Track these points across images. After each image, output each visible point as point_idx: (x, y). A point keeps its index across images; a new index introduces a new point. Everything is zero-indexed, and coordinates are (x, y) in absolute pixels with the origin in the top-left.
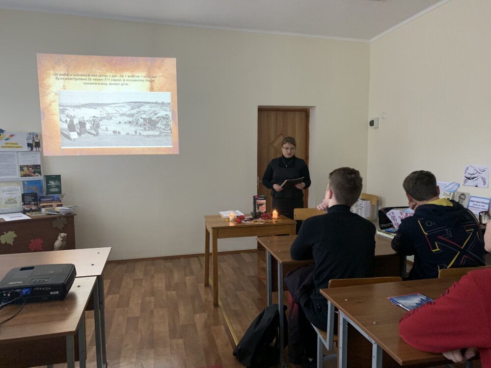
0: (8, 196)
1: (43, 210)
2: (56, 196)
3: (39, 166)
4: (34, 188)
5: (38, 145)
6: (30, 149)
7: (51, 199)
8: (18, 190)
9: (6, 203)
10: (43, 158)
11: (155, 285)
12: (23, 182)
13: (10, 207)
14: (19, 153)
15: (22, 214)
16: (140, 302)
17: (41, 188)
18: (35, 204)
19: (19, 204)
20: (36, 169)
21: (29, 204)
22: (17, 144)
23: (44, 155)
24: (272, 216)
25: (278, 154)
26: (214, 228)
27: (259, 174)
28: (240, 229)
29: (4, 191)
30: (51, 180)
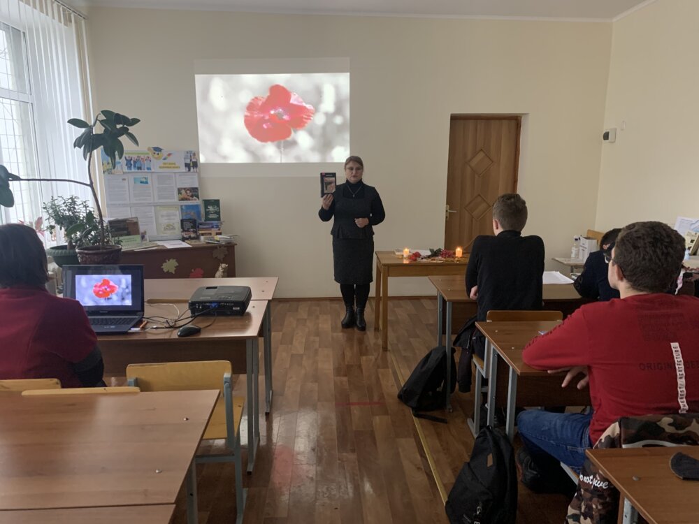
0: (166, 221)
1: (202, 238)
2: (215, 222)
3: (197, 188)
4: (192, 213)
5: (195, 165)
6: (187, 170)
7: (210, 226)
8: (176, 215)
9: (165, 229)
10: (200, 179)
11: (320, 325)
12: (181, 206)
13: (169, 233)
14: (177, 174)
15: (181, 242)
16: (304, 341)
17: (199, 213)
18: (194, 232)
19: (178, 231)
20: (194, 192)
21: (188, 231)
23: (202, 176)
24: (455, 253)
25: (476, 176)
26: (385, 265)
27: (449, 201)
28: (416, 267)
29: (162, 216)
30: (209, 205)
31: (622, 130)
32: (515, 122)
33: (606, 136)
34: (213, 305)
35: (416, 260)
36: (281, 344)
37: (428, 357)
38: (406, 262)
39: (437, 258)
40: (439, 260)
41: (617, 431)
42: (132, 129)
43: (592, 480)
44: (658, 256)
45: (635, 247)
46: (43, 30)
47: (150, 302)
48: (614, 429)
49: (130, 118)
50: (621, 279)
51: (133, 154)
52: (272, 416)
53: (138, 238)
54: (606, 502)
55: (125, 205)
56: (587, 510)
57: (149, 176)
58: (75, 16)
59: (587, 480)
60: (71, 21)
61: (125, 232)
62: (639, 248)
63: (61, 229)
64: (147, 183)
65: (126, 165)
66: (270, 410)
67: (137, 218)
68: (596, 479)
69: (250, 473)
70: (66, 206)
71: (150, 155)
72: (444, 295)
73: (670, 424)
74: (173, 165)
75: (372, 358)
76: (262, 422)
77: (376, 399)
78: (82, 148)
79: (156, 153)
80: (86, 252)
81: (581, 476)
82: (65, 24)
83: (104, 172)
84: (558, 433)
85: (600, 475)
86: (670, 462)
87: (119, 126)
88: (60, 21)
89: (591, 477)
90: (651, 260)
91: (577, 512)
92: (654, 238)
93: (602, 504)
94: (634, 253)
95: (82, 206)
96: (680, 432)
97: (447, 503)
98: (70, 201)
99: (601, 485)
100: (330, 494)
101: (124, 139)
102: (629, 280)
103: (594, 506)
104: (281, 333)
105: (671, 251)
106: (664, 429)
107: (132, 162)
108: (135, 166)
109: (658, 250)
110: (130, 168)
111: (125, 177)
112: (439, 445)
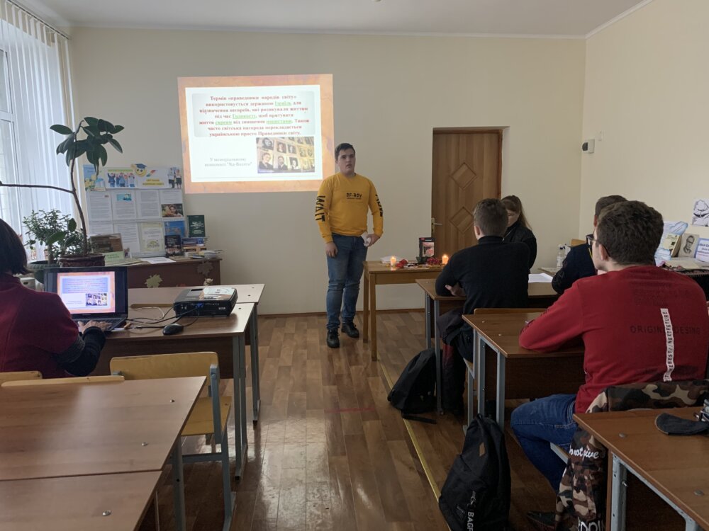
0: (151, 238)
1: (187, 254)
2: (200, 238)
3: (181, 205)
4: (176, 230)
5: (179, 181)
6: (172, 186)
7: (195, 242)
8: (159, 232)
9: (149, 246)
10: (184, 195)
11: (308, 339)
12: (165, 222)
13: (152, 250)
14: (161, 191)
15: (164, 258)
16: (292, 353)
17: (183, 229)
18: (178, 248)
19: (162, 248)
20: (178, 208)
21: (172, 247)
22: (158, 180)
23: (186, 193)
24: (441, 261)
25: (460, 189)
26: (372, 273)
27: (435, 214)
28: (402, 275)
29: (146, 233)
30: (195, 221)
31: (600, 140)
32: (496, 135)
33: (585, 147)
34: (199, 305)
35: (403, 267)
36: (268, 357)
37: (416, 359)
38: (392, 269)
39: (423, 265)
40: (426, 267)
41: (604, 400)
42: (115, 136)
43: (582, 453)
44: (639, 231)
45: (617, 225)
46: (26, 49)
47: (134, 306)
48: (601, 399)
49: (114, 125)
50: (606, 258)
51: (116, 170)
52: (260, 425)
53: (121, 254)
54: (598, 473)
55: (108, 222)
56: (579, 483)
57: (133, 193)
58: (58, 36)
59: (577, 453)
60: (53, 41)
61: (108, 248)
62: (621, 224)
63: (41, 244)
64: (130, 199)
65: (109, 182)
66: (258, 419)
67: (119, 234)
68: (587, 450)
69: (238, 478)
70: (47, 220)
71: (134, 172)
72: (431, 295)
73: (654, 391)
74: (158, 182)
75: (362, 367)
76: (250, 430)
77: (366, 404)
78: (66, 153)
79: (140, 169)
80: (68, 259)
81: (571, 450)
82: (49, 44)
83: (86, 189)
84: (546, 414)
85: (590, 445)
86: (655, 421)
87: (102, 133)
88: (43, 41)
89: (581, 449)
90: (633, 235)
91: (569, 488)
92: (634, 214)
93: (593, 475)
94: (616, 230)
95: (63, 220)
96: (667, 398)
97: (441, 498)
98: (51, 215)
99: (591, 455)
100: (321, 494)
101: (108, 146)
102: (614, 258)
103: (586, 478)
104: (268, 347)
105: (652, 226)
106: (649, 396)
107: (115, 179)
108: (118, 183)
109: (639, 225)
110: (113, 184)
111: (107, 194)
112: (431, 446)
